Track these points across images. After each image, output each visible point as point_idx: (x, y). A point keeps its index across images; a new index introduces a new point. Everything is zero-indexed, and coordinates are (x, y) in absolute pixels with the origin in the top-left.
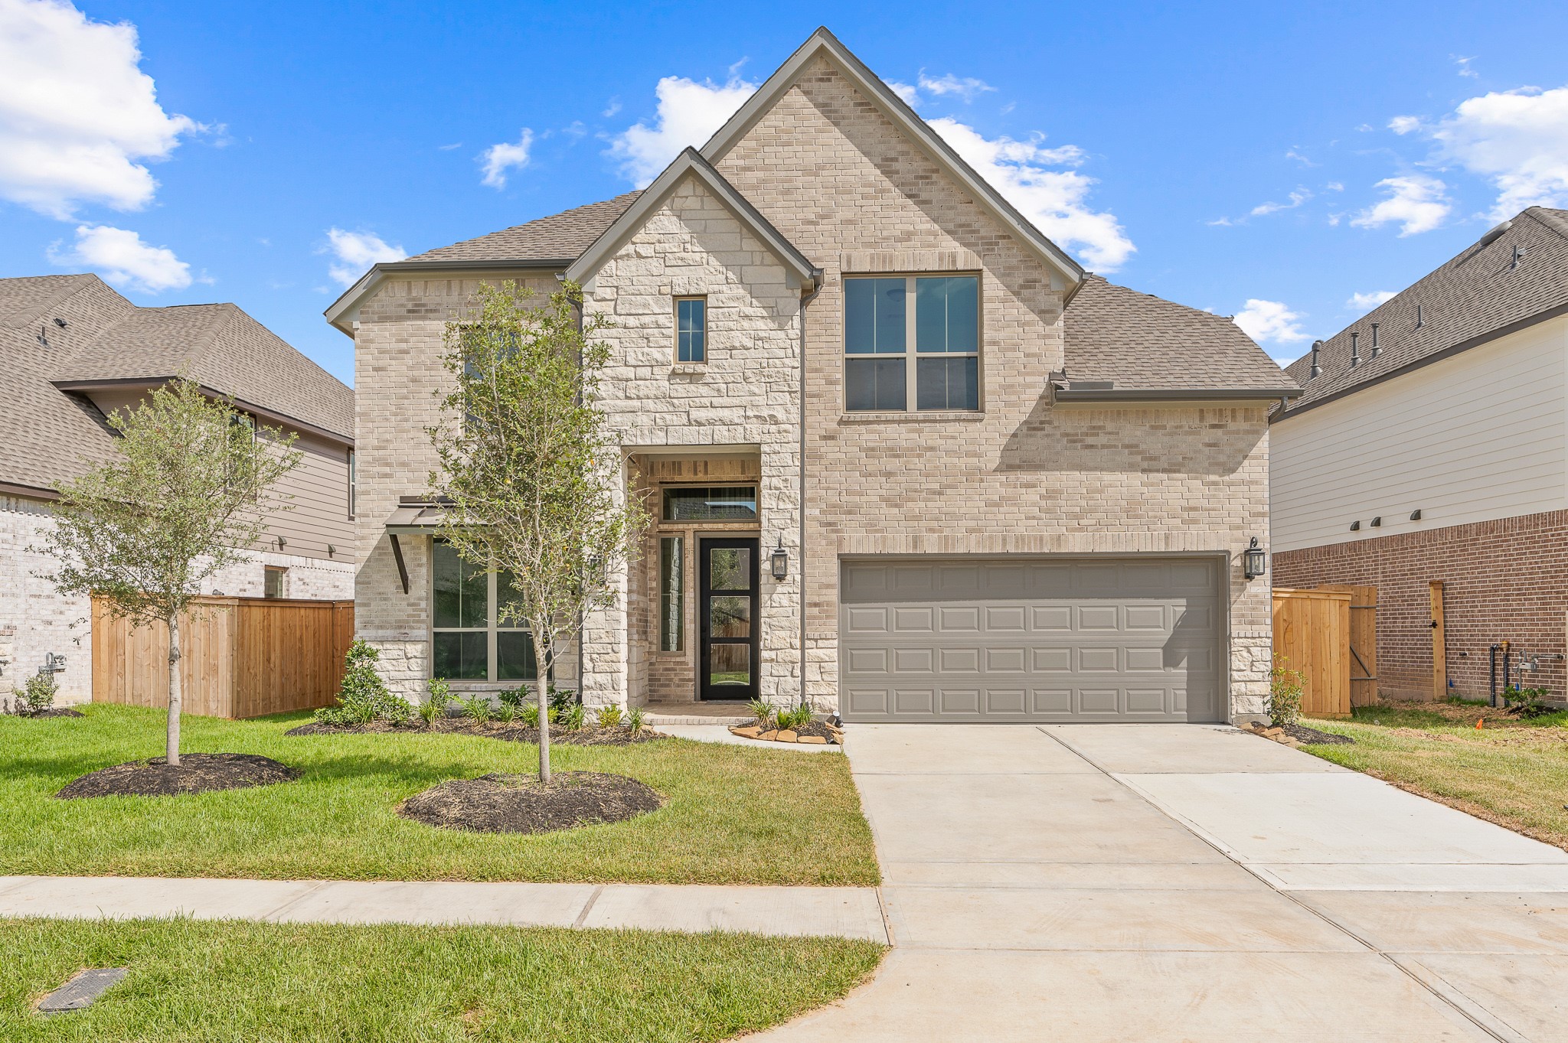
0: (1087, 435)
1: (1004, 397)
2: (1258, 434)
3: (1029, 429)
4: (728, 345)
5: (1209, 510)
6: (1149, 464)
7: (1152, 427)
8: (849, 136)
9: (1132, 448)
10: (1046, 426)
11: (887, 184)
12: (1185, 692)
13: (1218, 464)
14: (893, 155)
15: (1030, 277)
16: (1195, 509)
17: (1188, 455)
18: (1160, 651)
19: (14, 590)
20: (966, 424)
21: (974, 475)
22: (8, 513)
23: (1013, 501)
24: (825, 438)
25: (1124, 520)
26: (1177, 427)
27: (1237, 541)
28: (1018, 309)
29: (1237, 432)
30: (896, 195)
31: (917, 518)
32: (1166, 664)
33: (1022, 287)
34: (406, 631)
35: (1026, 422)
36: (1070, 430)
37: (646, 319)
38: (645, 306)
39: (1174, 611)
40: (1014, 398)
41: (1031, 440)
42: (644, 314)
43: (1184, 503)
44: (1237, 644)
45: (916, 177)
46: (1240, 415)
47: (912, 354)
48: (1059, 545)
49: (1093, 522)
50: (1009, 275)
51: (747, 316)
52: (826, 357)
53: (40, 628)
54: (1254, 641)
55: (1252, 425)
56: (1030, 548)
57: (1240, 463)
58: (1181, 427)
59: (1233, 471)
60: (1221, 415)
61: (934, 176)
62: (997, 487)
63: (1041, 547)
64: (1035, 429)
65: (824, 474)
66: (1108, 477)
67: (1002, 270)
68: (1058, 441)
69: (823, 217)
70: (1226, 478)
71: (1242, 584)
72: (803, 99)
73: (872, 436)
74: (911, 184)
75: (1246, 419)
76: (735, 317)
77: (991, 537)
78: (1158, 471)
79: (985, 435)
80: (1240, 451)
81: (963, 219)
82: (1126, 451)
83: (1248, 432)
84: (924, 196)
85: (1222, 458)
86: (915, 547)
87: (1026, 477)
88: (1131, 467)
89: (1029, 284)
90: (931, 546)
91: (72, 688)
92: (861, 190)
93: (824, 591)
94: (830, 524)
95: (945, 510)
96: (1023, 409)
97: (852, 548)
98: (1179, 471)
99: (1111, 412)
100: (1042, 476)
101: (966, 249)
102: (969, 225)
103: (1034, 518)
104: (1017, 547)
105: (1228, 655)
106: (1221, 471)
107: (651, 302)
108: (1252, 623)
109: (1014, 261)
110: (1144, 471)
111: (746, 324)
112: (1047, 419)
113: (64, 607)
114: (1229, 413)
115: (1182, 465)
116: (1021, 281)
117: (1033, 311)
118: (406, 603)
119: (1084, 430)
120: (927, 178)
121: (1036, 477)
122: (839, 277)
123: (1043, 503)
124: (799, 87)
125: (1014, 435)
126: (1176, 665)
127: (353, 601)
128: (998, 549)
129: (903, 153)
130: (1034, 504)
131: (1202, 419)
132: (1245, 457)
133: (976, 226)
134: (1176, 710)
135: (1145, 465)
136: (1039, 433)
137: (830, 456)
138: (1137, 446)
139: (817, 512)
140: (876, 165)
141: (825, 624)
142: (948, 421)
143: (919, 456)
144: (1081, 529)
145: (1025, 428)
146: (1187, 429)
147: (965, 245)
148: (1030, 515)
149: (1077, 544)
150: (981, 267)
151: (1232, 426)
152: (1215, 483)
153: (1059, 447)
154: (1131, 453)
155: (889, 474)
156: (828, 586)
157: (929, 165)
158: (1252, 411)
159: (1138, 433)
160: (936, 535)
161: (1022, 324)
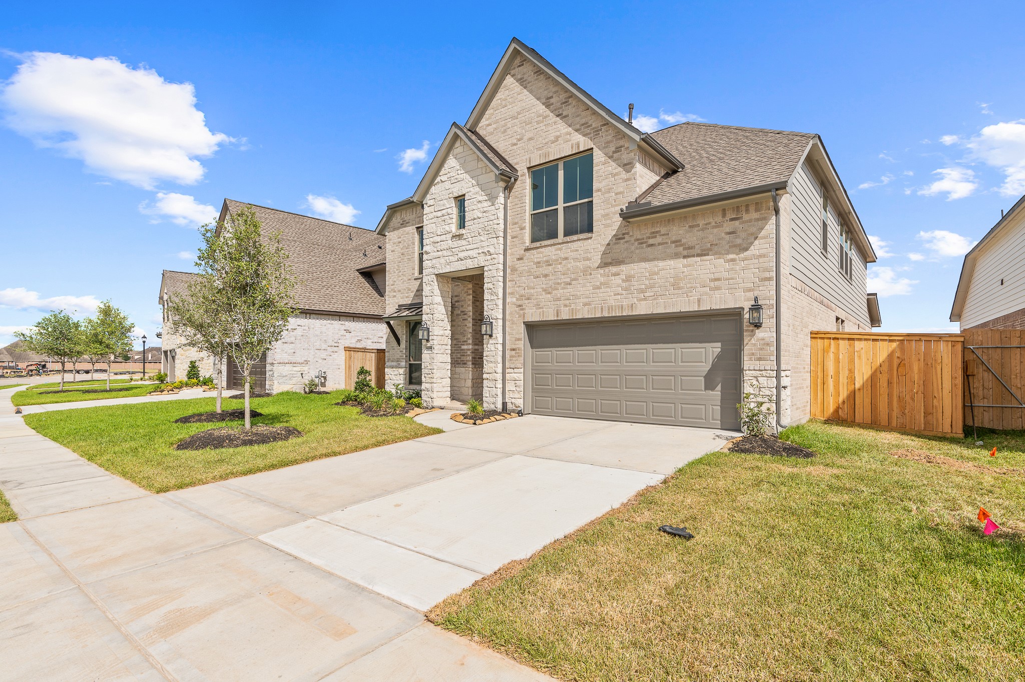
0: (649, 238)
1: (604, 222)
2: (765, 219)
3: (617, 239)
4: (472, 218)
5: (729, 279)
6: (689, 252)
7: (690, 227)
8: (531, 92)
9: (677, 242)
10: (626, 236)
11: (548, 112)
12: (719, 408)
13: (735, 246)
14: (551, 94)
15: (618, 145)
16: (718, 279)
17: (714, 243)
18: (703, 379)
19: (309, 347)
20: (583, 241)
21: (586, 272)
22: (306, 320)
23: (606, 284)
24: (519, 259)
25: (672, 291)
26: (706, 224)
27: (748, 300)
28: (612, 167)
29: (750, 221)
30: (552, 118)
31: (559, 299)
32: (706, 388)
33: (614, 152)
34: (399, 363)
35: (615, 235)
36: (639, 237)
37: (444, 212)
38: (444, 205)
39: (713, 351)
40: (608, 221)
41: (617, 246)
42: (443, 209)
43: (712, 276)
44: (748, 375)
45: (562, 104)
46: (752, 208)
47: (561, 206)
48: (632, 310)
49: (652, 294)
50: (607, 147)
51: (480, 201)
52: (519, 216)
53: (320, 361)
54: (761, 373)
55: (761, 214)
56: (616, 313)
57: (752, 243)
58: (710, 223)
59: (747, 249)
60: (738, 211)
61: (570, 100)
62: (599, 276)
63: (622, 312)
64: (620, 239)
65: (518, 278)
66: (661, 264)
67: (603, 145)
68: (633, 244)
69: (519, 140)
70: (742, 255)
71: (752, 331)
72: (512, 79)
73: (538, 256)
74: (559, 109)
75: (757, 210)
76: (475, 203)
77: (595, 308)
78: (693, 256)
79: (593, 246)
80: (752, 234)
81: (583, 121)
82: (673, 245)
83: (758, 220)
84: (565, 113)
85: (739, 241)
86: (558, 316)
87: (614, 269)
88: (676, 256)
89: (618, 150)
90: (565, 316)
91: (335, 383)
92: (536, 119)
93: (517, 342)
94: (520, 306)
95: (572, 293)
96: (613, 228)
97: (529, 319)
98: (708, 255)
99: (665, 221)
100: (623, 267)
101: (584, 138)
102: (587, 123)
103: (618, 294)
104: (609, 313)
105: (742, 382)
106: (737, 251)
107: (446, 203)
108: (760, 359)
109: (610, 138)
110: (685, 257)
111: (479, 205)
112: (627, 231)
113: (332, 354)
114: (743, 208)
115: (710, 250)
116: (613, 149)
117: (620, 166)
118: (399, 351)
119: (648, 235)
120: (566, 102)
121: (620, 268)
122: (526, 171)
123: (624, 284)
124: (510, 74)
125: (608, 244)
126: (713, 389)
127: (385, 350)
128: (598, 315)
129: (555, 92)
130: (618, 286)
131: (724, 215)
132: (756, 238)
133: (590, 123)
134: (713, 419)
135: (685, 253)
136: (622, 241)
137: (521, 269)
138: (680, 241)
139: (514, 300)
140: (543, 104)
141: (517, 360)
142: (574, 241)
143: (560, 263)
144: (645, 299)
145: (614, 239)
146: (713, 224)
147: (584, 135)
148: (616, 293)
149: (643, 309)
150: (593, 146)
151: (746, 217)
152: (733, 260)
153: (633, 248)
154: (676, 246)
155: (546, 276)
156: (519, 339)
157: (567, 95)
158: (761, 203)
159: (681, 232)
160: (568, 308)
161: (614, 175)
